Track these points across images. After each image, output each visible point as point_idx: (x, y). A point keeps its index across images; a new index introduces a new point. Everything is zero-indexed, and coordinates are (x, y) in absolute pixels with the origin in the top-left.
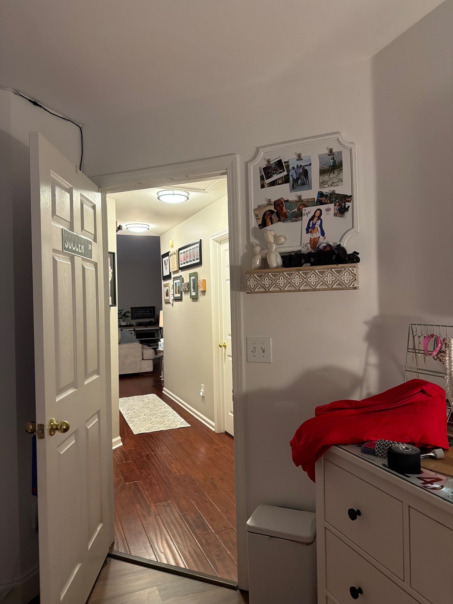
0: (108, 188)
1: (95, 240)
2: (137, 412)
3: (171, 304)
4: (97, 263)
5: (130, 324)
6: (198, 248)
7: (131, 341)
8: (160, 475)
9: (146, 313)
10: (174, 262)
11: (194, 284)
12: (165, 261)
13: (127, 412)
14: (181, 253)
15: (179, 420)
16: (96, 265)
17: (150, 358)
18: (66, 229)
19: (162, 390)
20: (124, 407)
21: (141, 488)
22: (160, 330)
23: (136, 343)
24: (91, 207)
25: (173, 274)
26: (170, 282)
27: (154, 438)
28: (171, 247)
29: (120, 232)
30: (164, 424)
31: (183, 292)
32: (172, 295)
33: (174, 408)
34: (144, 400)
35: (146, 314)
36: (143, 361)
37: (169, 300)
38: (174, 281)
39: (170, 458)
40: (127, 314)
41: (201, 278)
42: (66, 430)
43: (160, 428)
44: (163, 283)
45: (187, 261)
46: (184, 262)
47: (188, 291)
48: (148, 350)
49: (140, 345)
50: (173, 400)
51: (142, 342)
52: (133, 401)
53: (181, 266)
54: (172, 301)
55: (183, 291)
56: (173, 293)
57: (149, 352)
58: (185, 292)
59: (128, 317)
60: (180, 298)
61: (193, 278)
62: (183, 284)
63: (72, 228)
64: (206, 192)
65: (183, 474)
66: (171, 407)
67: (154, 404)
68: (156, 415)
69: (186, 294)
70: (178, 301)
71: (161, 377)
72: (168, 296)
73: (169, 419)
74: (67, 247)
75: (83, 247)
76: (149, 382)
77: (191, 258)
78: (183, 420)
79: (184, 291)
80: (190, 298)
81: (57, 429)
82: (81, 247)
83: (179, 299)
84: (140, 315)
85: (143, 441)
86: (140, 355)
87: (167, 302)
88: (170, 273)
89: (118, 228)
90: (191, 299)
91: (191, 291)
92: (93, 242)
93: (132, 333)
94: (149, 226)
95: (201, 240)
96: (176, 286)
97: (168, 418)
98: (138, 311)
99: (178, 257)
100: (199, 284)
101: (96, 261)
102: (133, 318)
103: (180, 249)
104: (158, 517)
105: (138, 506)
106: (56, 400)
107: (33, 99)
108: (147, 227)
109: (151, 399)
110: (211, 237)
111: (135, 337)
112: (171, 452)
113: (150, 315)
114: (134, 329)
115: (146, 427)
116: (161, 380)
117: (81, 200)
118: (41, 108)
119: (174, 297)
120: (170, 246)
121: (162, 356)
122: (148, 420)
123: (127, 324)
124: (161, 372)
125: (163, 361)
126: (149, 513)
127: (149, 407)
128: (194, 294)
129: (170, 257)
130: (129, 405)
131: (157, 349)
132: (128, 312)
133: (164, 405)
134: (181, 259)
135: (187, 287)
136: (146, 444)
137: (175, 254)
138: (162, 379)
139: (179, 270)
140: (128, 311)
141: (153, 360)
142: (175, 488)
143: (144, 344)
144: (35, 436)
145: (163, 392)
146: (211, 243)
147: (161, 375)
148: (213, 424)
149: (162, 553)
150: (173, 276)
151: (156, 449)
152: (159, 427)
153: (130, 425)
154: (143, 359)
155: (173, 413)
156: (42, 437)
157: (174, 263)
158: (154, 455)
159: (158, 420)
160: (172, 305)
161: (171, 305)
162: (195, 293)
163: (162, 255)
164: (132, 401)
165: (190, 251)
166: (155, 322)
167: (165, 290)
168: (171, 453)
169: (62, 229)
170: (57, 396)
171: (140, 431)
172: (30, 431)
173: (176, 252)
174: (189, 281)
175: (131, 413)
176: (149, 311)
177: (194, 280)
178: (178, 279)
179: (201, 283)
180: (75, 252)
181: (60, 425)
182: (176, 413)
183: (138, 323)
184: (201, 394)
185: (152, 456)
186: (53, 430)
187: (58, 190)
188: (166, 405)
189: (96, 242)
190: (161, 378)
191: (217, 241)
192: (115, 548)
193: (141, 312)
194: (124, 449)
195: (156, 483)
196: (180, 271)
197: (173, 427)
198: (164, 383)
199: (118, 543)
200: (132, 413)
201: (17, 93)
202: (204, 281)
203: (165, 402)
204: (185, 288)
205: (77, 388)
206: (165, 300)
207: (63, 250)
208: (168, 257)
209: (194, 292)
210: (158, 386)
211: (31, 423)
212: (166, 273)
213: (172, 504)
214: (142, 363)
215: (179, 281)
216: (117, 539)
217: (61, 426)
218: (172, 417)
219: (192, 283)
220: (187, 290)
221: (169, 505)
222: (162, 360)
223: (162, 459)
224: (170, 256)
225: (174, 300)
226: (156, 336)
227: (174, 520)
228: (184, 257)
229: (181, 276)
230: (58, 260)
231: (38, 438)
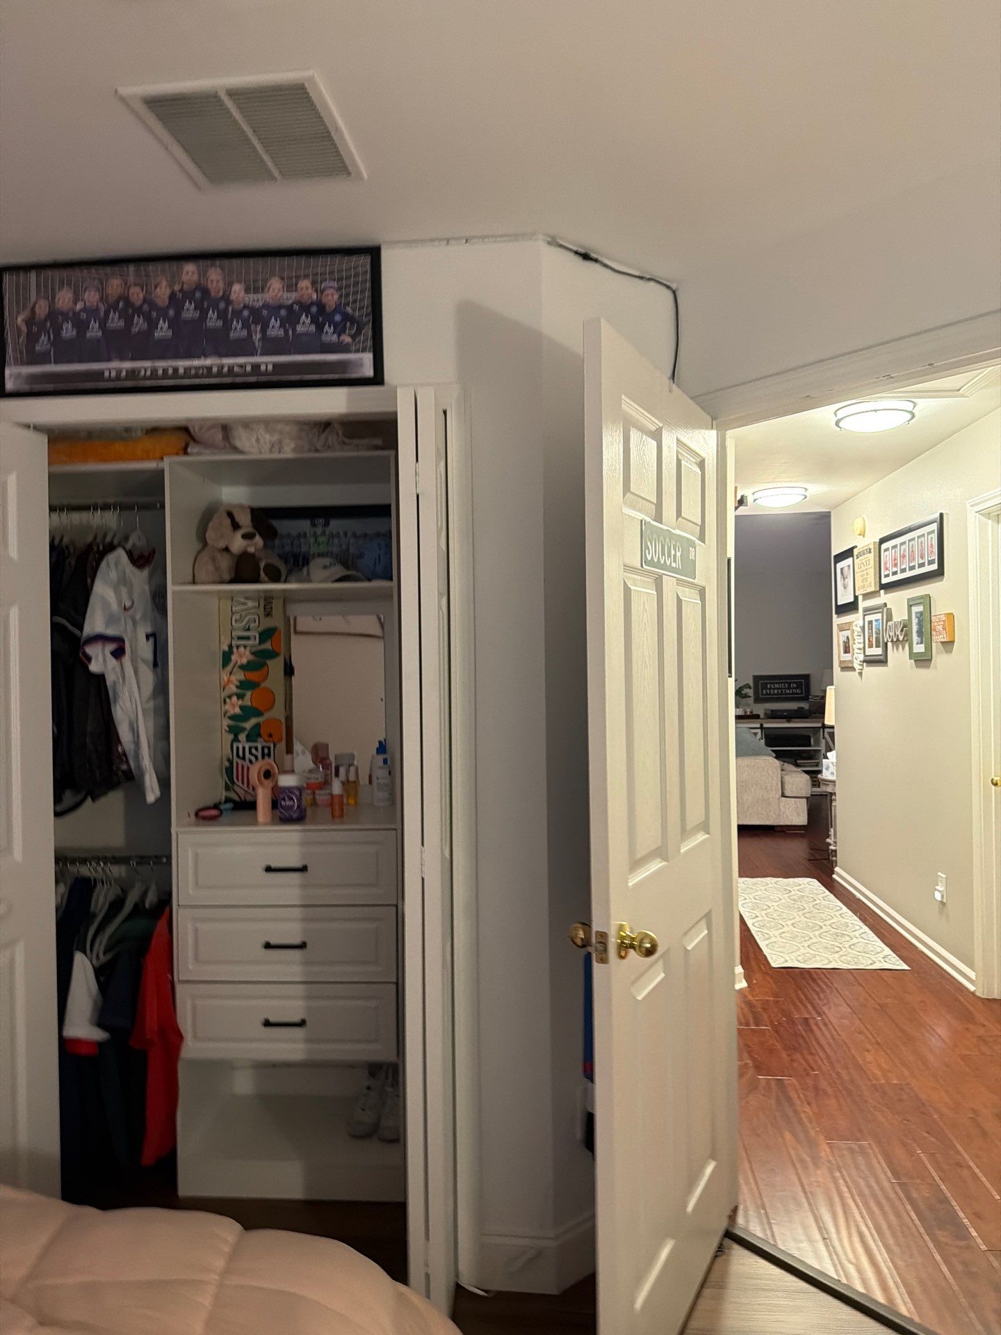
0: (732, 417)
1: (702, 538)
2: (775, 915)
3: (858, 671)
4: (704, 588)
5: (751, 712)
6: (935, 536)
7: (756, 753)
8: (838, 1074)
9: (789, 688)
10: (865, 572)
11: (920, 624)
12: (842, 569)
13: (754, 911)
14: (887, 550)
15: (879, 950)
16: (702, 593)
17: (802, 794)
18: (648, 519)
19: (833, 872)
20: (746, 899)
21: (793, 1094)
22: (822, 730)
23: (767, 758)
24: (696, 463)
25: (864, 600)
26: (856, 619)
27: (819, 981)
28: (860, 535)
29: (743, 511)
30: (841, 953)
31: (890, 644)
32: (860, 649)
33: (864, 920)
34: (791, 889)
35: (788, 691)
36: (784, 799)
37: (851, 662)
38: (866, 617)
39: (862, 1037)
40: (746, 691)
41: (939, 609)
42: (650, 952)
43: (831, 962)
44: (837, 621)
45: (902, 567)
46: (895, 570)
47: (904, 639)
48: (795, 775)
49: (777, 763)
50: (859, 900)
51: (779, 756)
52: (765, 890)
53: (884, 581)
54: (860, 665)
55: (890, 640)
56: (862, 646)
57: (798, 781)
58: (896, 643)
59: (746, 696)
60: (880, 657)
61: (915, 609)
62: (889, 623)
63: (659, 518)
64: (963, 396)
65: (896, 1084)
66: (856, 915)
67: (815, 902)
68: (821, 931)
69: (897, 649)
70: (873, 664)
71: (828, 840)
72: (849, 652)
73: (853, 945)
74: (649, 558)
75: (678, 554)
76: (797, 849)
77: (914, 559)
78: (887, 951)
79: (892, 641)
80: (910, 658)
81: (632, 946)
82: (675, 556)
83: (881, 661)
84: (776, 695)
85: (794, 987)
86: (777, 784)
87: (847, 668)
88: (856, 598)
89: (739, 501)
90: (913, 661)
91: (912, 642)
92: (697, 542)
93: (755, 734)
94: (806, 490)
95: (941, 515)
96: (871, 628)
97: (852, 942)
98: (771, 683)
99: (877, 559)
100: (936, 624)
101: (703, 584)
102: (758, 700)
103: (883, 541)
104: (837, 1174)
105: (788, 1135)
106: (628, 883)
107: (581, 247)
108: (803, 492)
109: (806, 889)
110: (972, 506)
111: (763, 741)
112: (864, 1024)
113: (797, 694)
114: (762, 725)
115: (798, 953)
116: (828, 849)
117: (677, 451)
118: (597, 266)
119: (865, 656)
120: (858, 533)
121: (832, 794)
122: (803, 939)
123: (746, 712)
124: (828, 831)
125: (833, 804)
126: (815, 1159)
127: (802, 908)
128: (919, 648)
129: (856, 561)
130: (757, 897)
131: (819, 776)
132: (748, 686)
133: (839, 908)
134: (886, 564)
135: (902, 631)
136: (800, 992)
137: (870, 552)
138: (832, 847)
139: (881, 589)
140: (747, 684)
141: (807, 798)
142: (877, 1114)
143: (784, 760)
144: (589, 956)
145: (834, 876)
146: (973, 520)
147: (828, 836)
148: (972, 975)
149: (852, 1263)
150: (862, 604)
151: (825, 1009)
152: (832, 960)
153: (762, 944)
154: (783, 795)
155: (862, 931)
156: (604, 960)
157: (867, 574)
158: (821, 1024)
159: (826, 941)
160: (860, 674)
161: (856, 674)
162: (923, 645)
163: (835, 556)
164: (763, 888)
165: (911, 543)
166: (809, 710)
167: (842, 639)
168: (861, 1025)
169: (642, 521)
170: (630, 874)
171: (786, 961)
172: (579, 942)
173: (872, 547)
174: (907, 618)
175: (762, 917)
176: (795, 685)
177: (920, 615)
178: (878, 611)
179: (942, 623)
180: (664, 567)
181: (638, 939)
182: (870, 932)
183: (770, 712)
184: (938, 896)
185: (817, 1025)
186: (625, 946)
187: (635, 435)
188: (845, 909)
189: (704, 542)
190: (830, 844)
191: (988, 516)
192: (740, 1220)
193: (777, 686)
194: (750, 998)
195: (829, 1090)
196: (882, 591)
197: (865, 964)
198: (836, 856)
199: (746, 1210)
200: (764, 916)
201: (553, 242)
202: (951, 616)
203: (841, 901)
204: (895, 634)
205: (667, 861)
206: (841, 662)
207: (642, 566)
208: (851, 559)
209: (922, 643)
210: (824, 861)
211: (579, 925)
212: (845, 598)
213: (870, 1151)
214: (782, 804)
215: (879, 616)
216: (745, 1201)
217: (641, 942)
218: (861, 940)
219: (915, 621)
220: (901, 638)
221: (863, 1151)
222: (831, 803)
223: (840, 1036)
224: (855, 557)
225: (864, 661)
226: (812, 742)
227: (878, 1192)
228: (895, 559)
229: (885, 605)
230: (632, 587)
231: (597, 962)
